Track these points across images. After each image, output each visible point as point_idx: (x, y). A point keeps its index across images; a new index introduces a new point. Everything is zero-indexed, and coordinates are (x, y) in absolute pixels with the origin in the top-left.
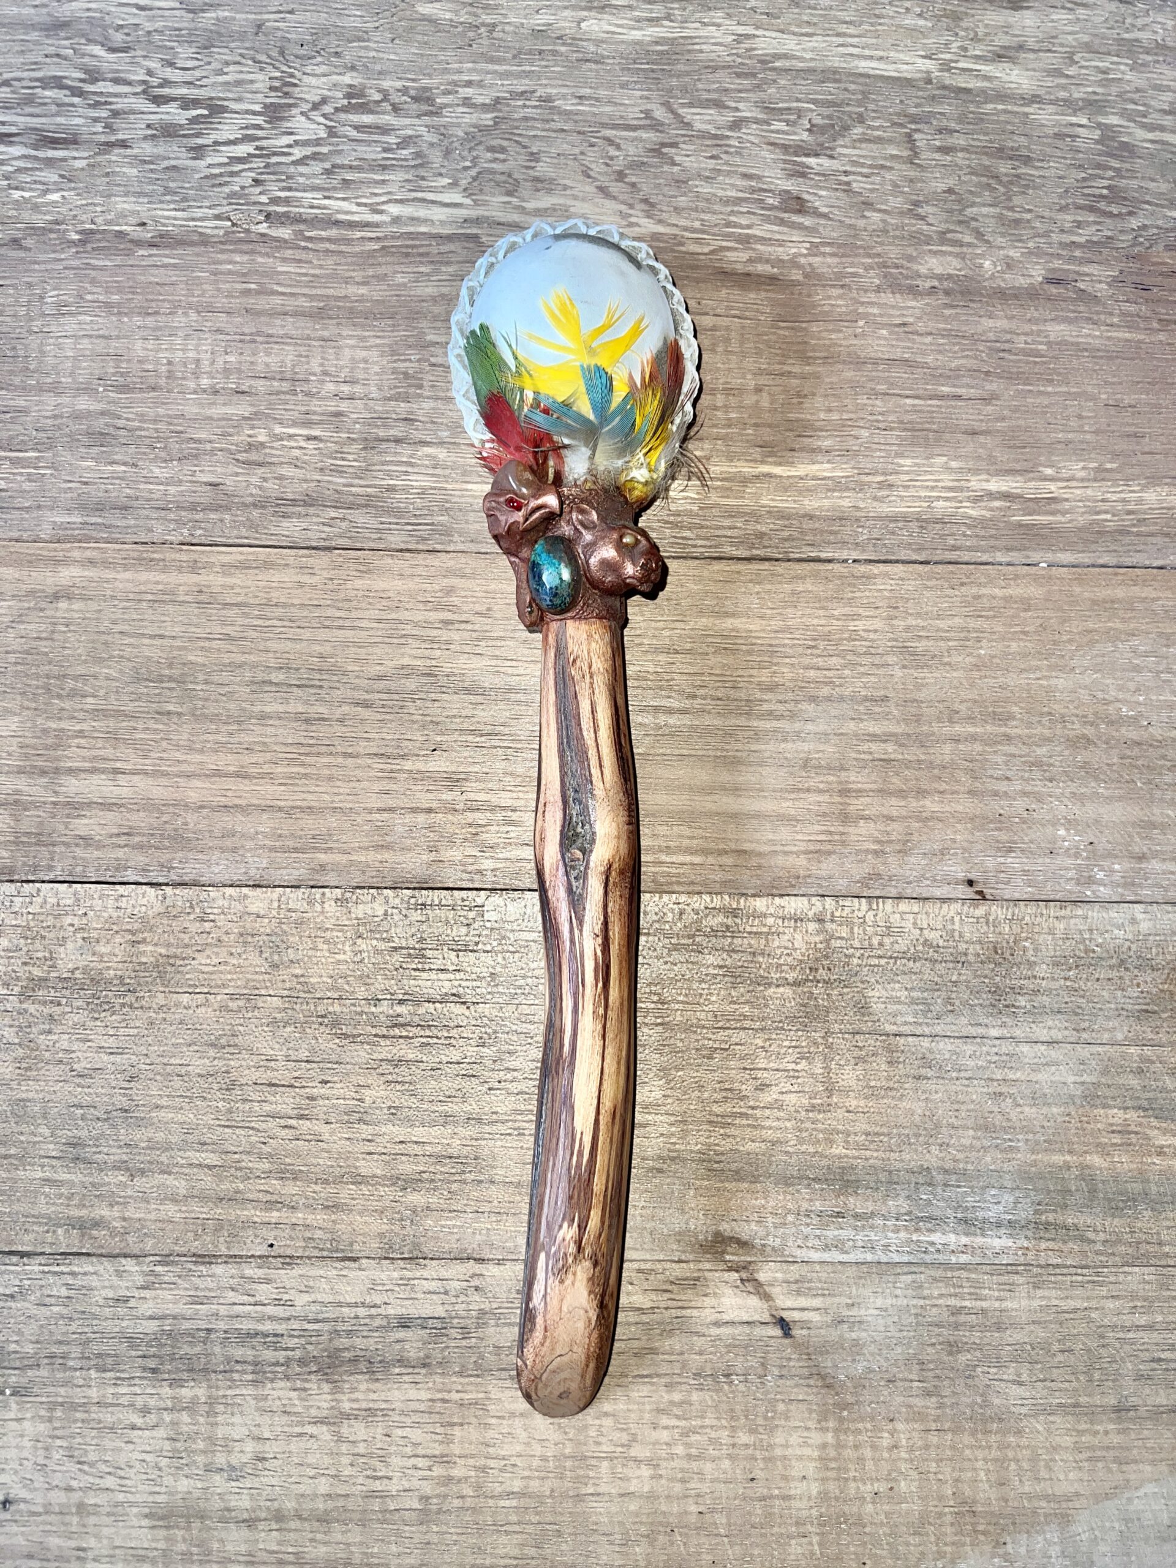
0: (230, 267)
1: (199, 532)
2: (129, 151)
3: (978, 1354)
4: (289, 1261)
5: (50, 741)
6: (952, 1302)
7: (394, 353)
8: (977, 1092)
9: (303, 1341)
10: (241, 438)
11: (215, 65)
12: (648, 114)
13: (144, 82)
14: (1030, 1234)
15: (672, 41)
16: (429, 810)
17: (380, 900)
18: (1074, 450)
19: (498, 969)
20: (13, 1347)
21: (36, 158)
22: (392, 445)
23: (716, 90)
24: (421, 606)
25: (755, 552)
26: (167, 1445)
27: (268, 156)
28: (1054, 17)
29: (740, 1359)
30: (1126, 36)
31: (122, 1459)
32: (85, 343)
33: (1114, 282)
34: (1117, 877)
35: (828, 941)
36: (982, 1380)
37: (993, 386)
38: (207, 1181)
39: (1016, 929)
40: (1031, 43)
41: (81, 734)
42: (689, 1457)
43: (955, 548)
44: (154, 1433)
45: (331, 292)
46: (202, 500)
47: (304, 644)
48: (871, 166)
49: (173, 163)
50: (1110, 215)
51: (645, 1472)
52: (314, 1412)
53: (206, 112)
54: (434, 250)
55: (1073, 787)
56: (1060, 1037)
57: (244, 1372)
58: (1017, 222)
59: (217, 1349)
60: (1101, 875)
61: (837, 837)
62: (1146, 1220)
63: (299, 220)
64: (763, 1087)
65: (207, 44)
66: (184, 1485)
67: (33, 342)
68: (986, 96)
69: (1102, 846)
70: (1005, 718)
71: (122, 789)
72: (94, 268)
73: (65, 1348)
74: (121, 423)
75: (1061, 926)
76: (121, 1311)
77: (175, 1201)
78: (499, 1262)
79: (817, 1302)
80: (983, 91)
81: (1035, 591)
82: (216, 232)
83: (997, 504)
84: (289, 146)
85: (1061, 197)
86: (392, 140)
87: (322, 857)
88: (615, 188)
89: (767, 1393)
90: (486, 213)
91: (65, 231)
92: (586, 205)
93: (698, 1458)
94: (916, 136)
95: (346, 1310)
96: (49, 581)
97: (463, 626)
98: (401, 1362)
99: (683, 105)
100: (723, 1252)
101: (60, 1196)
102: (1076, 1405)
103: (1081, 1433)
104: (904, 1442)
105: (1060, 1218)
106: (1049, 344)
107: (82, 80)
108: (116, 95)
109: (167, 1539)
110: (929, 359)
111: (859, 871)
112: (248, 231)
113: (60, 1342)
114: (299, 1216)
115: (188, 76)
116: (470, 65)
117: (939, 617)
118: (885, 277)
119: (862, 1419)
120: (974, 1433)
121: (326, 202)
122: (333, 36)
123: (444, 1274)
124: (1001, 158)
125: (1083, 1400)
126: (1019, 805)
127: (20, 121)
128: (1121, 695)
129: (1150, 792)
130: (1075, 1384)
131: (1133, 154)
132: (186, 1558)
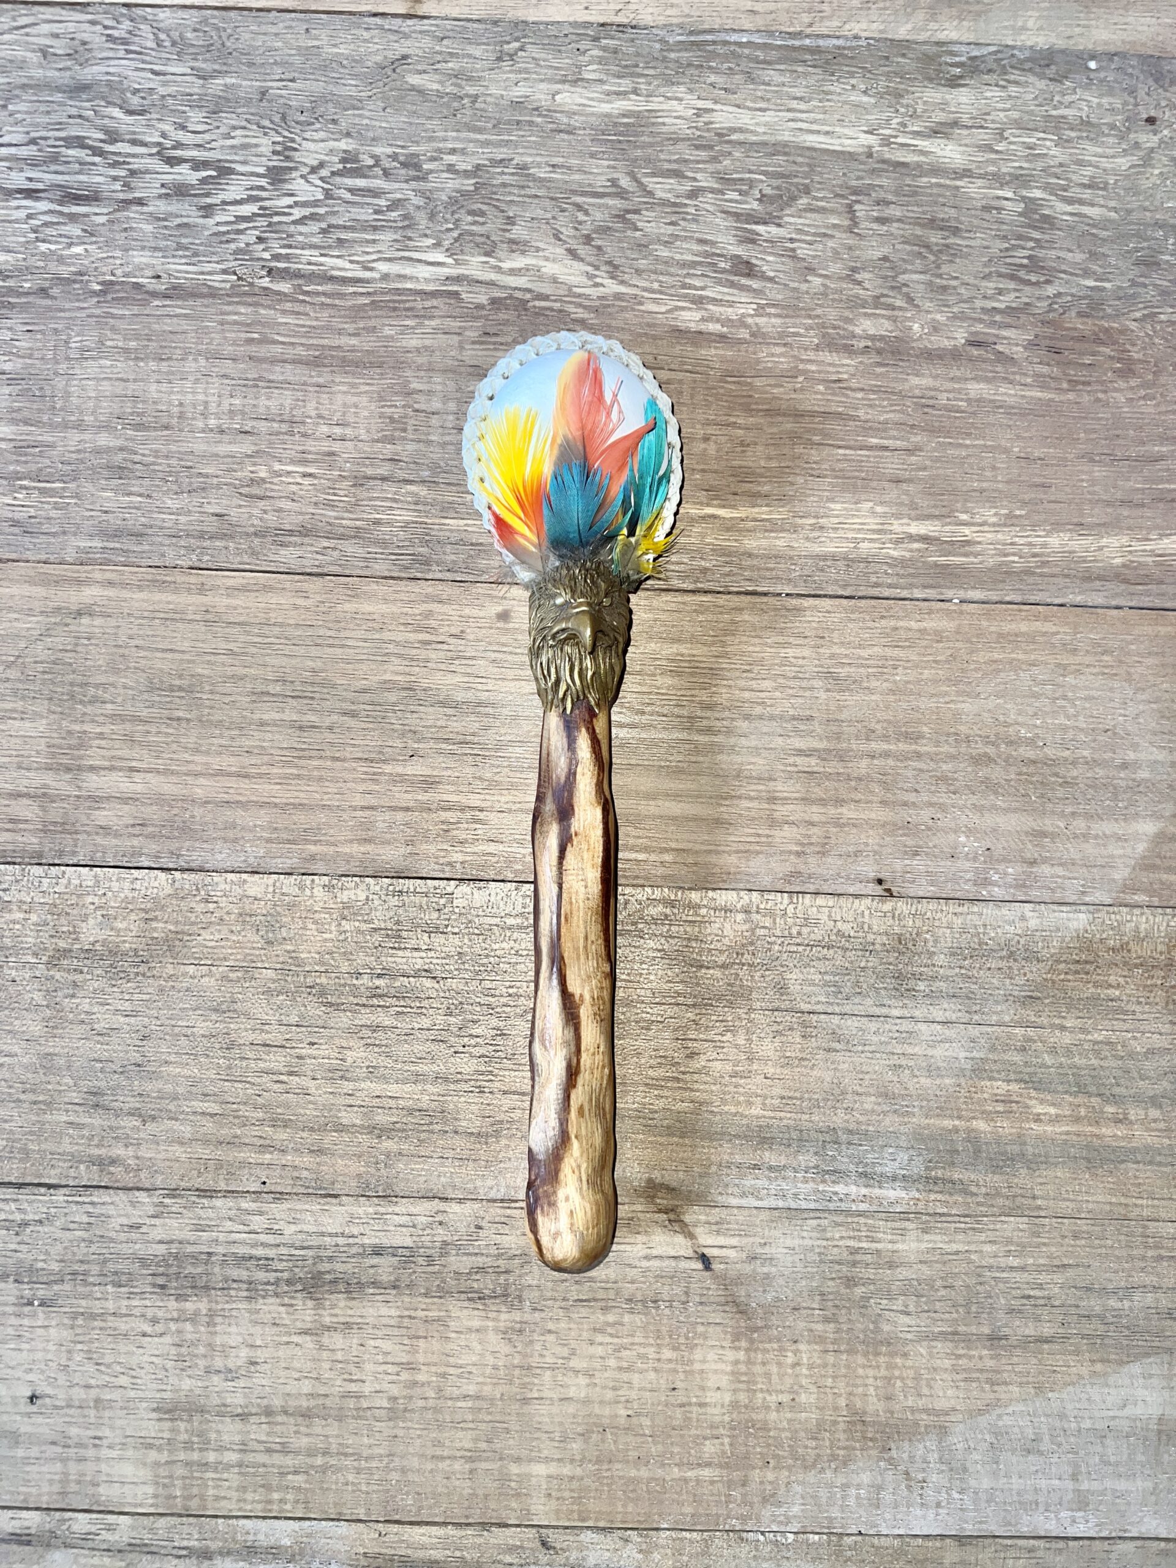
0: (236, 317)
1: (206, 558)
2: (145, 209)
3: (872, 1287)
4: (280, 1196)
5: (73, 742)
6: (851, 1243)
7: (381, 399)
8: (879, 1064)
9: (290, 1264)
10: (244, 474)
11: (223, 130)
12: (614, 182)
13: (159, 144)
14: (921, 1187)
15: (637, 115)
16: (407, 809)
17: (363, 887)
18: (987, 497)
19: (465, 949)
20: (40, 1265)
21: (61, 213)
22: (379, 482)
23: (676, 161)
24: (402, 628)
25: (700, 585)
26: (173, 1351)
27: (271, 216)
28: (989, 94)
29: (666, 1288)
30: (1054, 113)
31: (134, 1361)
32: (106, 386)
33: (1031, 345)
34: (1009, 879)
35: (753, 930)
36: (875, 1310)
37: (917, 438)
38: (209, 1126)
39: (918, 923)
40: (965, 119)
41: (101, 736)
42: (620, 1369)
43: (877, 585)
44: (162, 1340)
45: (325, 342)
46: (209, 529)
47: (298, 660)
48: (814, 235)
49: (185, 220)
50: (1028, 283)
51: (583, 1380)
52: (299, 1324)
53: (214, 173)
54: (419, 305)
55: (973, 799)
56: (954, 1019)
57: (239, 1289)
58: (945, 288)
59: (217, 1270)
60: (996, 877)
61: (764, 839)
62: (1023, 1178)
63: (298, 275)
64: (692, 1055)
65: (216, 107)
66: (187, 1384)
67: (60, 383)
68: (919, 170)
69: (998, 850)
70: (917, 737)
71: (136, 785)
72: (113, 316)
73: (85, 1267)
74: (137, 458)
75: (958, 921)
76: (134, 1236)
77: (182, 1144)
78: (461, 1201)
79: (734, 1241)
80: (919, 165)
81: (946, 624)
82: (223, 285)
83: (916, 545)
84: (290, 207)
85: (985, 266)
86: (383, 202)
87: (312, 848)
88: (583, 250)
89: (688, 1317)
90: (466, 272)
91: (88, 281)
92: (556, 266)
93: (628, 1369)
94: (857, 207)
95: (328, 1239)
96: (73, 599)
97: (440, 646)
98: (375, 1284)
99: (646, 175)
100: (654, 1197)
101: (83, 1137)
102: (955, 1333)
103: (959, 1357)
104: (805, 1361)
105: (948, 1174)
106: (969, 401)
107: (102, 141)
108: (134, 156)
109: (172, 1430)
110: (861, 413)
111: (781, 868)
112: (251, 284)
113: (82, 1262)
114: (288, 1159)
115: (198, 139)
116: (454, 134)
117: (860, 646)
118: (824, 336)
119: (770, 1341)
120: (866, 1354)
121: (322, 259)
122: (330, 105)
123: (413, 1210)
124: (932, 228)
125: (962, 1329)
126: (926, 814)
127: (45, 177)
128: (1020, 719)
129: (1043, 804)
130: (955, 1315)
131: (1053, 226)
132: (188, 1446)
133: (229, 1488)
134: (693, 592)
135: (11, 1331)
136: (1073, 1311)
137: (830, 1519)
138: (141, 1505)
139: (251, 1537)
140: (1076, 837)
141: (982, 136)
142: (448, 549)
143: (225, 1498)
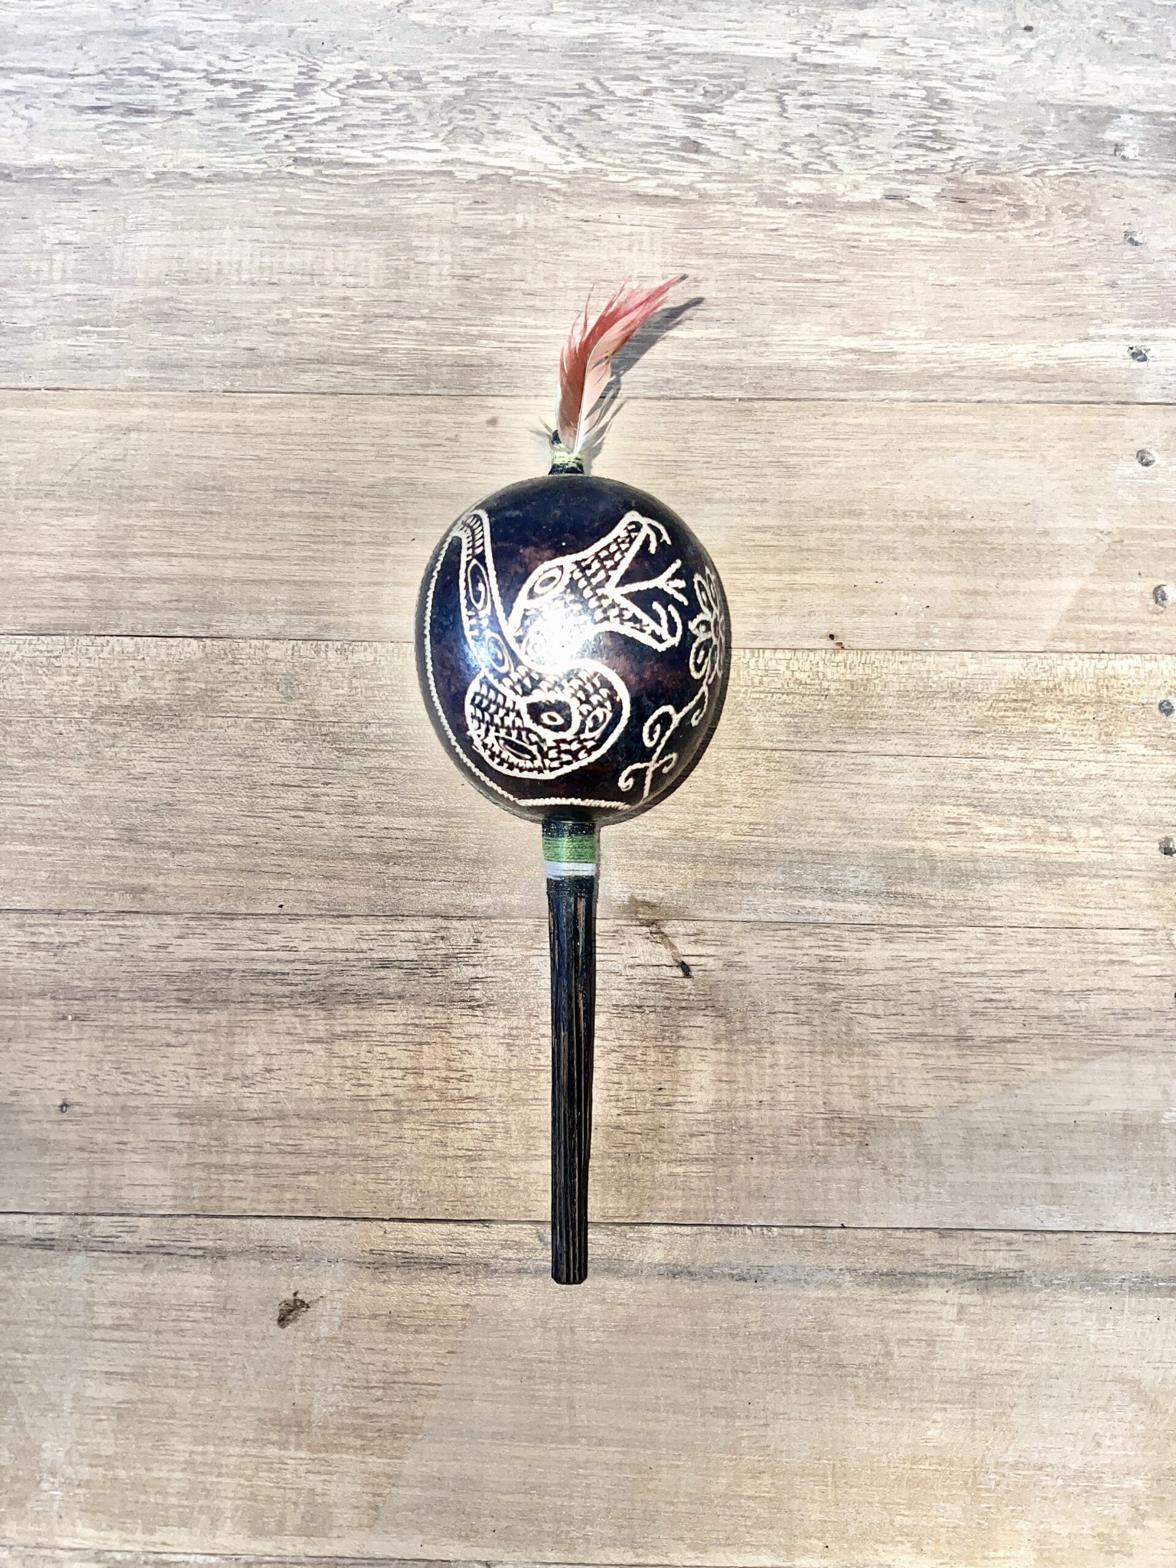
0: (266, 195)
1: (238, 383)
2: (192, 118)
3: (842, 993)
4: (295, 918)
5: (120, 533)
6: (821, 952)
7: (388, 254)
8: (838, 793)
9: (305, 978)
10: (271, 316)
11: (259, 58)
12: (581, 86)
13: (205, 70)
14: (882, 901)
15: (599, 36)
18: (909, 317)
20: (77, 983)
21: (125, 123)
22: (386, 319)
23: (633, 69)
24: (404, 434)
26: (194, 1059)
27: (296, 119)
28: (890, 13)
29: (650, 994)
30: (947, 25)
31: (159, 1071)
32: (156, 251)
33: (939, 196)
36: (845, 1014)
37: (845, 272)
38: (232, 857)
39: (868, 671)
40: (873, 32)
41: (144, 528)
42: (610, 1070)
43: (816, 389)
44: (184, 1050)
45: (341, 212)
46: (241, 360)
47: (315, 462)
48: (750, 119)
49: (226, 125)
50: (934, 150)
52: (311, 1034)
53: (250, 90)
54: (419, 182)
55: (913, 565)
57: (257, 1002)
58: (863, 156)
59: (236, 984)
60: (936, 630)
62: (978, 892)
63: (319, 162)
65: (253, 43)
66: (206, 1091)
67: (117, 250)
68: (835, 69)
69: (937, 608)
70: (860, 514)
71: (176, 567)
72: (164, 198)
73: (118, 984)
74: (181, 306)
75: (904, 669)
76: (162, 954)
77: (207, 874)
78: (460, 918)
79: (710, 950)
80: (836, 66)
81: (880, 420)
82: (256, 172)
83: (850, 356)
84: (312, 112)
85: (896, 138)
86: (389, 106)
87: (326, 618)
88: (556, 137)
89: (671, 1021)
90: (459, 156)
91: (144, 172)
92: (534, 149)
93: (618, 1072)
94: (785, 98)
95: (339, 955)
96: (124, 419)
97: (437, 448)
98: (382, 995)
99: (608, 79)
100: (637, 913)
101: (118, 868)
102: (923, 1035)
103: (928, 1057)
104: (783, 1061)
105: (906, 888)
106: (887, 241)
107: (159, 70)
108: (184, 79)
109: (192, 1134)
110: (797, 254)
111: (743, 628)
112: (280, 171)
113: (113, 979)
114: (304, 885)
115: (237, 66)
116: (448, 55)
117: (805, 440)
118: (761, 196)
119: (748, 1043)
120: (840, 1055)
121: (339, 150)
122: (347, 37)
123: (417, 927)
124: (849, 112)
125: (930, 1030)
126: (870, 578)
127: (110, 97)
128: (950, 496)
129: (974, 567)
130: (921, 1018)
131: (951, 108)
132: (207, 1149)
133: (244, 1189)
134: (658, 399)
135: (46, 1044)
136: (1033, 1012)
137: (815, 1213)
138: (160, 1207)
139: (263, 1237)
140: (1006, 594)
141: (887, 43)
142: (444, 370)
143: (240, 1198)
